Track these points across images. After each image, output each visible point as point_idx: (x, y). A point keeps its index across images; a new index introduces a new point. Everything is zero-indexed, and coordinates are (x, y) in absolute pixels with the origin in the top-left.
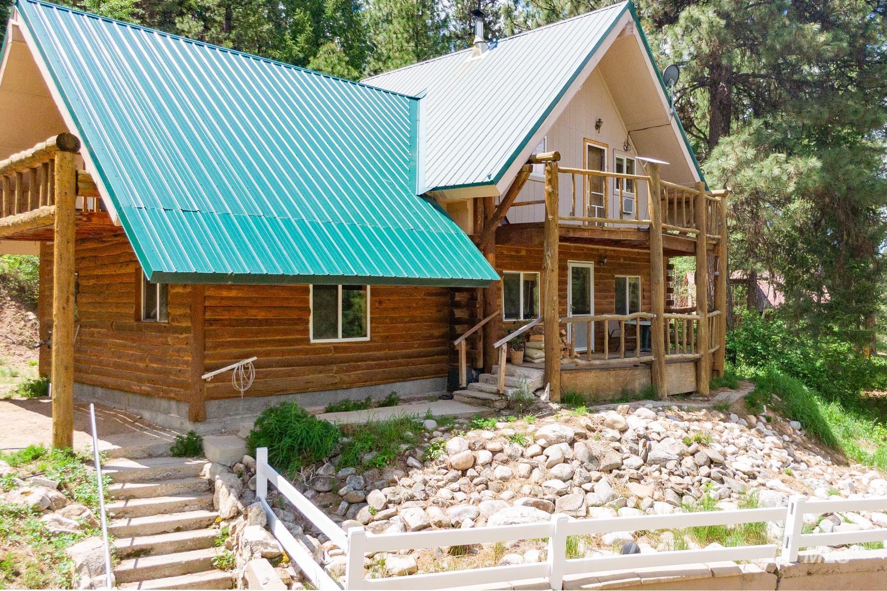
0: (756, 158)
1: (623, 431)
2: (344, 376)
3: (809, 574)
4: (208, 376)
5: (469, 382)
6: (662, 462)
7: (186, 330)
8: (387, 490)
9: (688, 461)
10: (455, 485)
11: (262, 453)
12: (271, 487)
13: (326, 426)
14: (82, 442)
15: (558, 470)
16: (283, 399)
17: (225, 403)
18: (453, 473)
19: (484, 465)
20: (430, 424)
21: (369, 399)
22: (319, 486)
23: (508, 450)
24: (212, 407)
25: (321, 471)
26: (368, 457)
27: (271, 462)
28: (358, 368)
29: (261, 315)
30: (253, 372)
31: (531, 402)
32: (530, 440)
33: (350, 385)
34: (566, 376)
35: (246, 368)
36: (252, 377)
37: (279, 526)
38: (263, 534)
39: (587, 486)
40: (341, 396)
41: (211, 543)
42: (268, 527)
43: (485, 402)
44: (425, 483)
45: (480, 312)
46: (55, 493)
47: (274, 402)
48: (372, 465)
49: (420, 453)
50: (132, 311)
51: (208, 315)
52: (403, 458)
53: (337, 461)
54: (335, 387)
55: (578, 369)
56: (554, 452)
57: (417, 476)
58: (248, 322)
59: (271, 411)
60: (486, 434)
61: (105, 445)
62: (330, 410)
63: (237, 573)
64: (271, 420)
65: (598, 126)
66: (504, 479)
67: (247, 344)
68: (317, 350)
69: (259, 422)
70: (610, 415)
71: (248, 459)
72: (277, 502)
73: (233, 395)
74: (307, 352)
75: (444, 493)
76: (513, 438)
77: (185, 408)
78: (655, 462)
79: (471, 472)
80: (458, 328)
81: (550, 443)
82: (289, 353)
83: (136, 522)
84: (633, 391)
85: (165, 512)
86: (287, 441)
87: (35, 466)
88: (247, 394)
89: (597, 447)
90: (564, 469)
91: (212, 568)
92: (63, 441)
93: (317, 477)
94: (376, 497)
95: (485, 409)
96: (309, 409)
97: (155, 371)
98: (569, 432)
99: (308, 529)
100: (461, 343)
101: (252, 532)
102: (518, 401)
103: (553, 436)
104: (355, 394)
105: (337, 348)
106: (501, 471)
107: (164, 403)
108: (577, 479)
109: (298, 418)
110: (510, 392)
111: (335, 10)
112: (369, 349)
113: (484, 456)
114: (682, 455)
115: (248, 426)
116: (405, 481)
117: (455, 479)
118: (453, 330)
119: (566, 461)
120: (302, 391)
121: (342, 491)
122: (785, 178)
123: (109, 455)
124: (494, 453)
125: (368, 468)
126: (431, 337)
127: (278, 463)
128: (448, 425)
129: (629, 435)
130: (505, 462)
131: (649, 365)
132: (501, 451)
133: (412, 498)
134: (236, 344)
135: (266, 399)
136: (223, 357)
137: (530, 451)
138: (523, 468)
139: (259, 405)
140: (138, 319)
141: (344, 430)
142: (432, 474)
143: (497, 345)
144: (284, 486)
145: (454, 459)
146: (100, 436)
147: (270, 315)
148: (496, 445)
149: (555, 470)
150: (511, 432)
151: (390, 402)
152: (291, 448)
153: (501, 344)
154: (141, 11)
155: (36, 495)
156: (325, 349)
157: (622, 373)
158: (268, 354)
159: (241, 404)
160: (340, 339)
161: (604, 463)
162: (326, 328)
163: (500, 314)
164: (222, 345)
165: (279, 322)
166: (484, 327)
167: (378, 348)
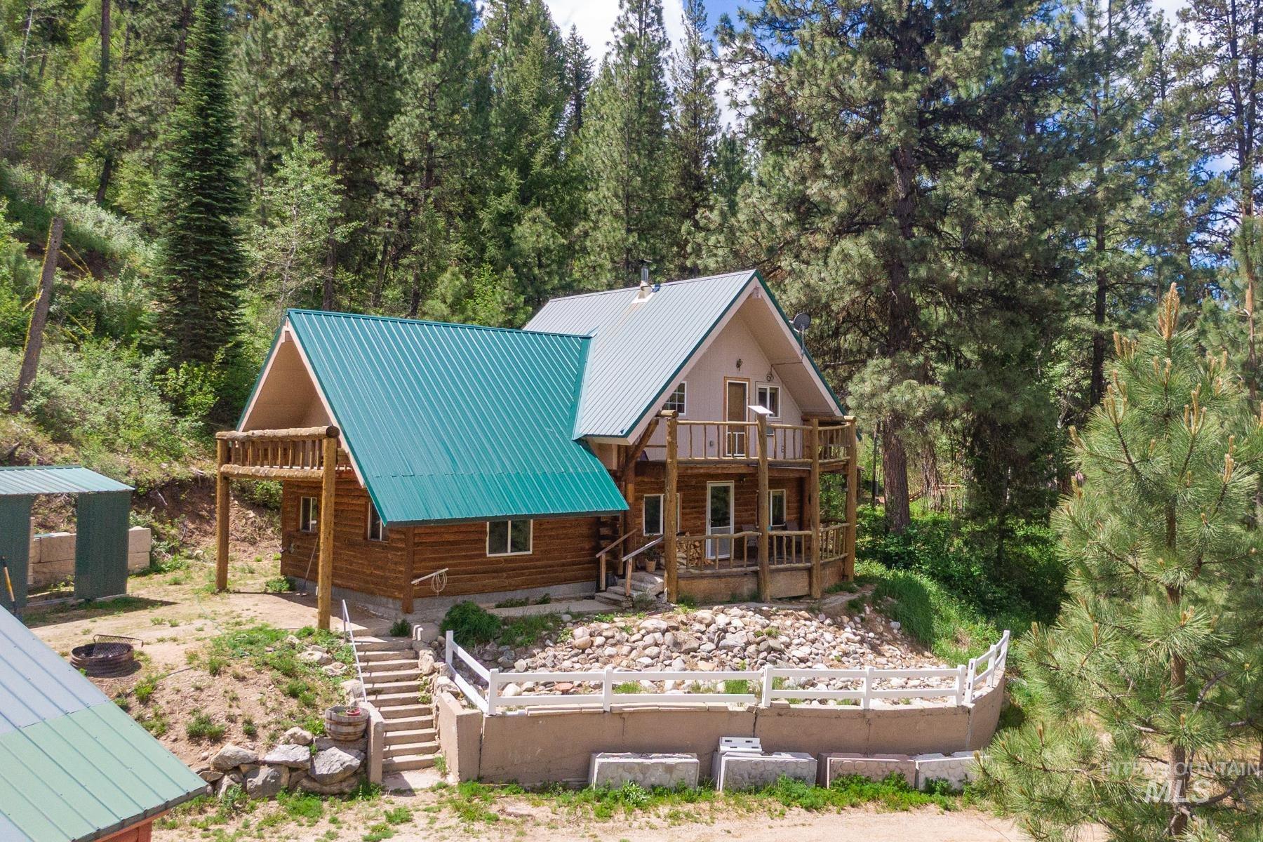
0: (892, 383)
1: (708, 625)
2: (512, 581)
3: (779, 715)
4: (415, 582)
5: (607, 586)
6: (730, 648)
7: (401, 549)
8: (529, 660)
9: (752, 648)
10: (575, 659)
11: (450, 634)
12: (455, 656)
13: (492, 617)
14: (337, 625)
15: (650, 651)
16: (466, 598)
17: (427, 600)
18: (576, 651)
19: (598, 647)
20: (566, 618)
21: (527, 599)
22: (486, 657)
23: (618, 636)
24: (417, 603)
25: (488, 648)
26: (519, 639)
27: (455, 640)
28: (523, 574)
29: (451, 538)
30: (445, 578)
31: (652, 602)
32: (635, 630)
33: (516, 588)
34: (682, 583)
35: (441, 576)
36: (445, 582)
37: (458, 677)
38: (447, 681)
39: (667, 662)
40: (509, 595)
41: (417, 689)
42: (452, 679)
43: (616, 602)
44: (555, 657)
45: (621, 531)
46: (326, 655)
47: (459, 600)
48: (521, 644)
49: (554, 637)
50: (362, 532)
51: (417, 540)
52: (543, 639)
53: (499, 641)
54: (504, 589)
55: (693, 577)
56: (649, 639)
57: (550, 652)
58: (443, 543)
59: (457, 606)
60: (605, 626)
61: (353, 627)
62: (498, 606)
63: (432, 706)
64: (456, 613)
65: (739, 365)
66: (611, 656)
67: (441, 559)
68: (491, 562)
69: (448, 614)
70: (705, 614)
71: (441, 638)
72: (459, 665)
73: (432, 595)
74: (484, 564)
75: (567, 664)
76: (623, 629)
77: (399, 604)
78: (724, 648)
79: (588, 651)
80: (603, 543)
81: (648, 633)
82: (471, 564)
83: (374, 674)
84: (741, 595)
85: (389, 670)
86: (466, 627)
87: (310, 639)
88: (441, 594)
89: (682, 636)
90: (655, 650)
91: (418, 703)
92: (324, 624)
93: (486, 651)
94: (521, 663)
95: (614, 607)
96: (482, 606)
97: (378, 576)
98: (664, 625)
99: (476, 680)
100: (602, 556)
101: (443, 680)
102: (641, 601)
103: (651, 628)
104: (519, 595)
105: (507, 560)
106: (609, 650)
107: (384, 600)
108: (661, 657)
109: (474, 612)
110: (635, 594)
111: (544, 166)
112: (531, 560)
113: (599, 640)
114: (748, 643)
115: (442, 615)
116: (542, 655)
117: (577, 655)
118: (598, 544)
119: (656, 645)
120: (481, 592)
121: (500, 660)
122: (915, 403)
123: (356, 634)
124: (607, 638)
125: (518, 646)
126: (582, 549)
127: (459, 640)
128: (579, 618)
129: (712, 628)
130: (614, 645)
131: (756, 573)
132: (613, 637)
133: (544, 666)
134: (435, 559)
135: (452, 598)
136: (426, 568)
137: (634, 638)
138: (625, 649)
139: (449, 602)
140: (366, 538)
141: (506, 621)
142: (561, 651)
143: (624, 559)
144: (462, 653)
145: (577, 642)
146: (351, 621)
147: (460, 537)
148: (609, 633)
149: (647, 651)
150: (623, 625)
151: (545, 601)
152: (468, 632)
153: (629, 558)
154: (342, 187)
155: (317, 656)
156: (498, 561)
157: (733, 580)
158: (455, 565)
159: (437, 601)
160: (509, 553)
161: (684, 647)
162: (499, 545)
163: (640, 530)
164: (425, 560)
165: (464, 542)
166: (625, 541)
167: (538, 560)
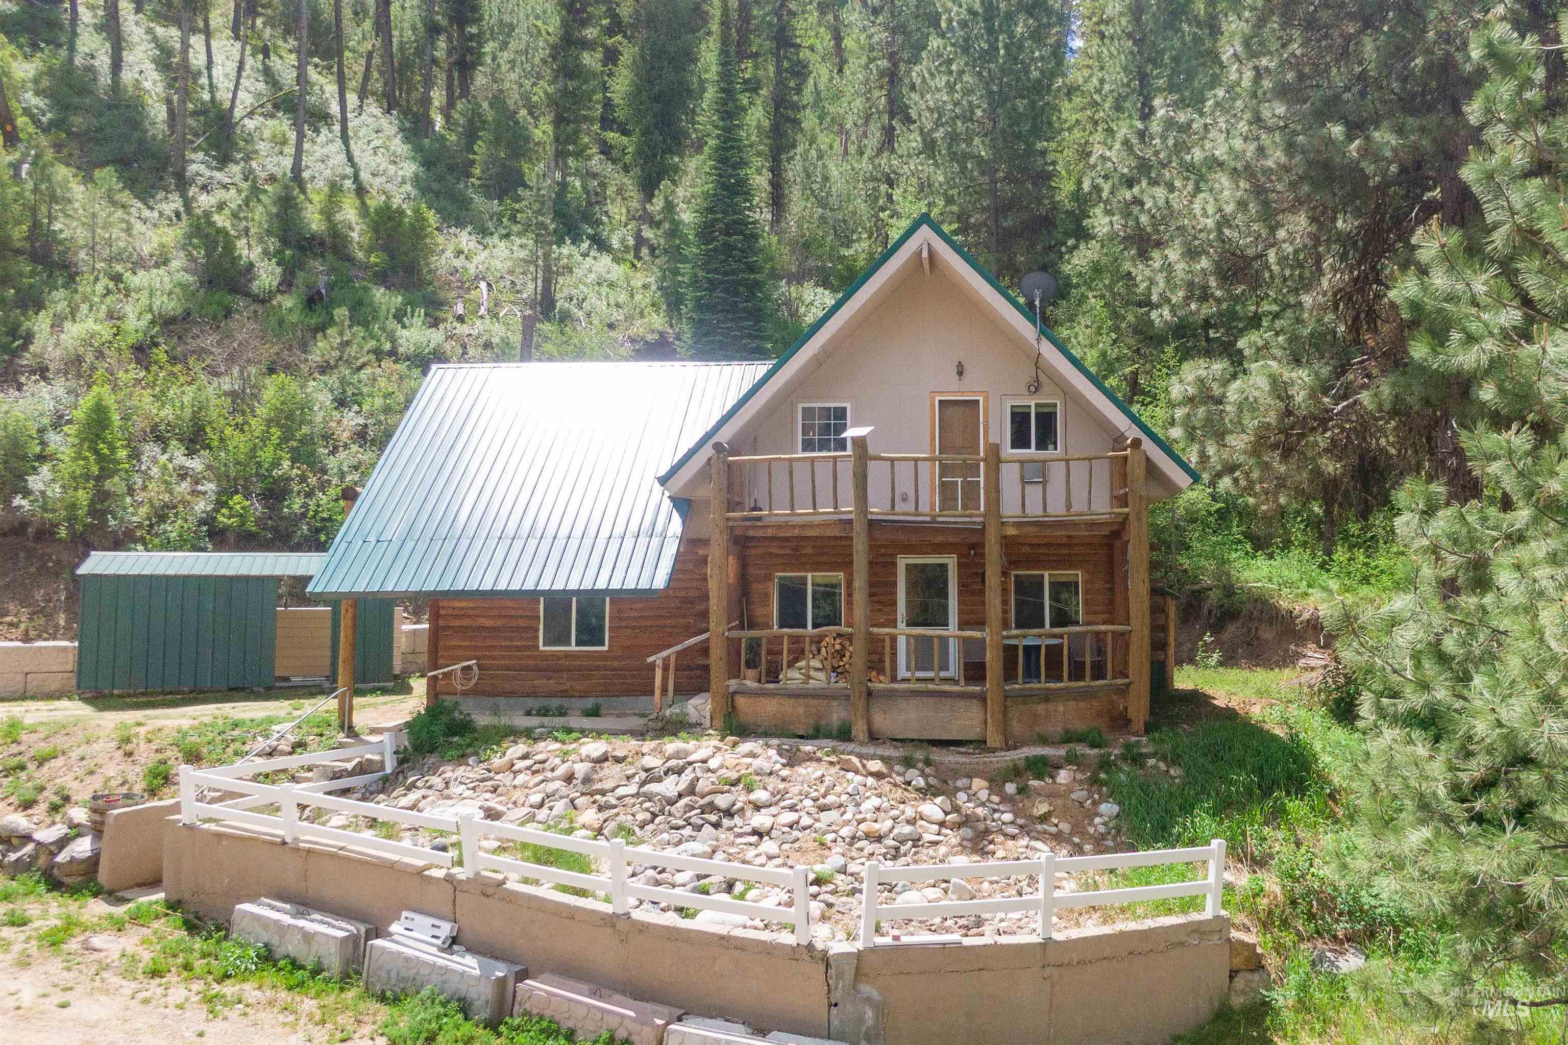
2: (576, 685)
3: (485, 895)
4: (432, 674)
18: (489, 775)
19: (513, 773)
28: (590, 677)
30: (476, 673)
33: (584, 694)
35: (467, 669)
36: (475, 677)
54: (564, 694)
55: (756, 694)
58: (478, 630)
65: (960, 371)
66: (515, 787)
67: (468, 648)
68: (545, 656)
73: (453, 692)
74: (534, 658)
75: (460, 789)
76: (566, 753)
82: (517, 658)
84: (829, 728)
105: (567, 655)
112: (607, 659)
114: (688, 794)
117: (484, 779)
119: (569, 779)
120: (530, 694)
130: (534, 772)
132: (543, 762)
134: (462, 648)
138: (536, 780)
142: (472, 772)
147: (499, 623)
151: (595, 714)
156: (555, 656)
158: (492, 658)
160: (573, 648)
161: (595, 786)
162: (559, 636)
165: (508, 628)
167: (616, 658)
